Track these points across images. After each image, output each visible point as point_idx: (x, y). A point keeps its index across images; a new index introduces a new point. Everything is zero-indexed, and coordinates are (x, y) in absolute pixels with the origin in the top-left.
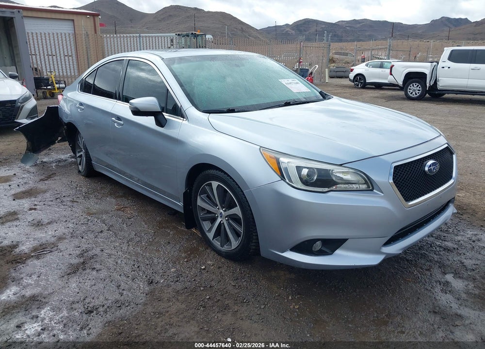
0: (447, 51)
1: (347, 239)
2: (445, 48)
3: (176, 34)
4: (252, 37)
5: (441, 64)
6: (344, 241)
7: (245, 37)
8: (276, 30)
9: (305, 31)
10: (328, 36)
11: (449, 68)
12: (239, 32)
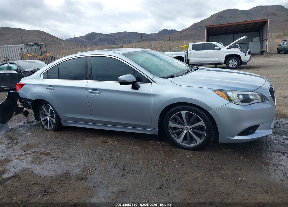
0: (191, 45)
1: (259, 125)
2: (189, 44)
3: (25, 45)
4: (61, 45)
5: (189, 52)
6: (258, 126)
7: (56, 45)
8: (75, 40)
9: (93, 40)
10: (120, 41)
11: (193, 53)
12: (52, 42)
